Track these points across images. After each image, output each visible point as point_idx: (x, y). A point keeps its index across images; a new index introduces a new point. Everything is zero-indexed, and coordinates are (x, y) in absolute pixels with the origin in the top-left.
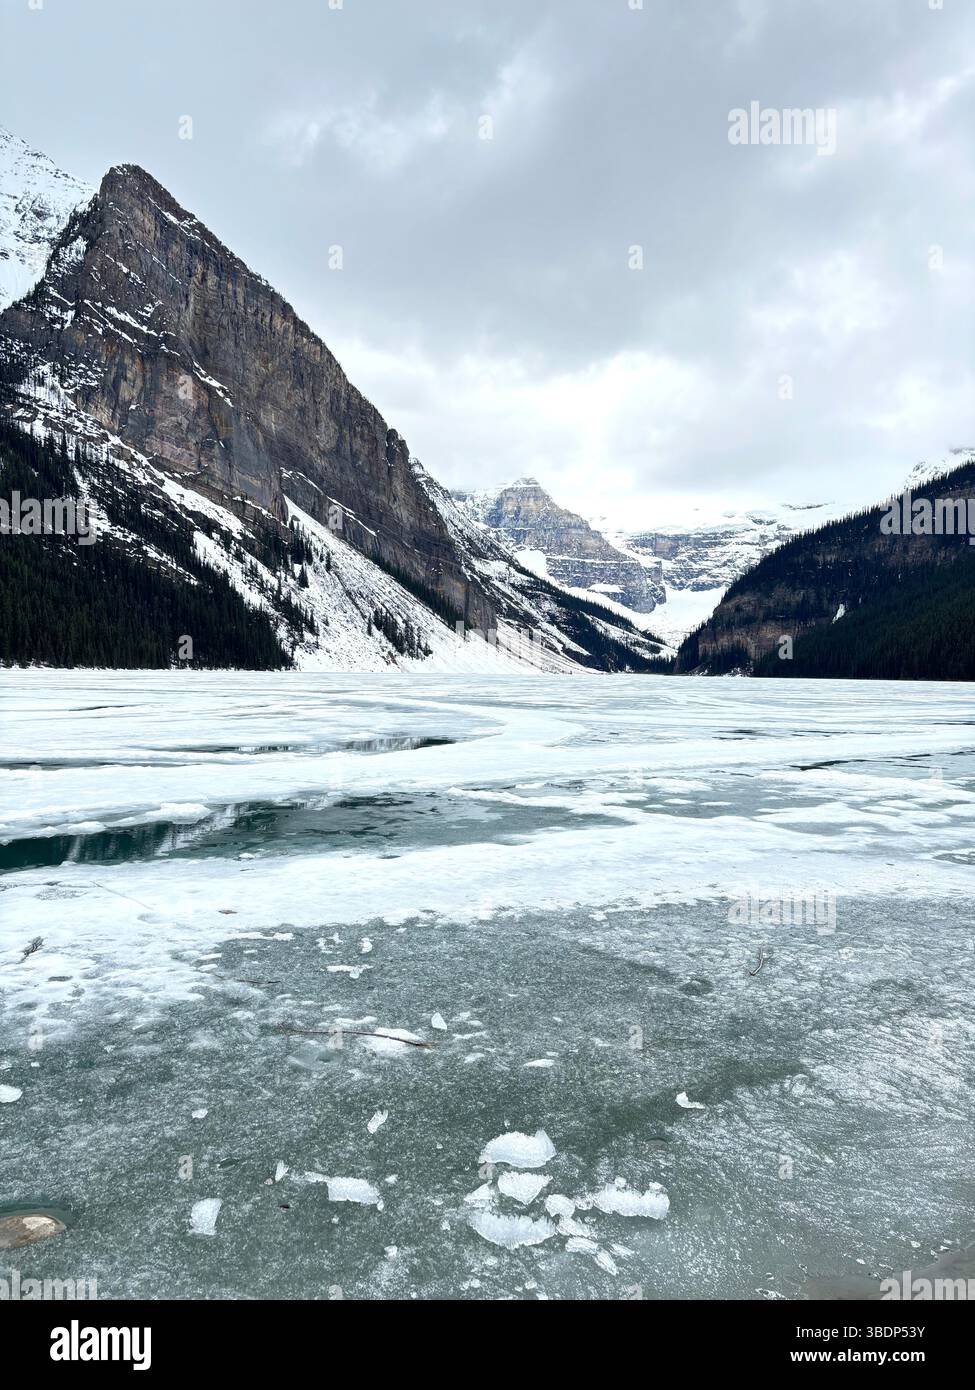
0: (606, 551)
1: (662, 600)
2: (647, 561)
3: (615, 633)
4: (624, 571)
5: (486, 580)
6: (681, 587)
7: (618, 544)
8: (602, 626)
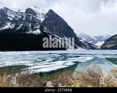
0: (91, 38)
1: (97, 43)
2: (95, 39)
3: (93, 46)
4: (93, 40)
5: (80, 41)
6: (99, 41)
7: (92, 37)
8: (92, 45)
